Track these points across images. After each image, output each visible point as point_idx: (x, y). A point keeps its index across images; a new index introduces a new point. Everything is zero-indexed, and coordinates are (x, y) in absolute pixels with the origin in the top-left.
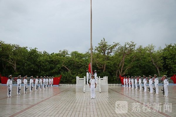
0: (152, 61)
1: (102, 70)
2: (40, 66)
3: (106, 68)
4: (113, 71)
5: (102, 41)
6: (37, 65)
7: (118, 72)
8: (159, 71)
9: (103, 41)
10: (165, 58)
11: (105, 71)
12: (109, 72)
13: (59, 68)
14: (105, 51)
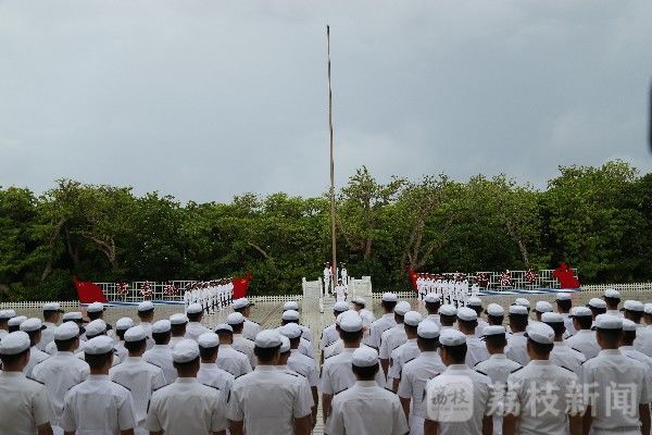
0: (504, 226)
1: (361, 252)
2: (188, 246)
3: (372, 247)
4: (391, 256)
5: (358, 172)
6: (176, 245)
7: (408, 259)
8: (525, 254)
9: (362, 172)
10: (546, 214)
11: (371, 255)
12: (381, 258)
13: (239, 252)
14: (367, 199)
